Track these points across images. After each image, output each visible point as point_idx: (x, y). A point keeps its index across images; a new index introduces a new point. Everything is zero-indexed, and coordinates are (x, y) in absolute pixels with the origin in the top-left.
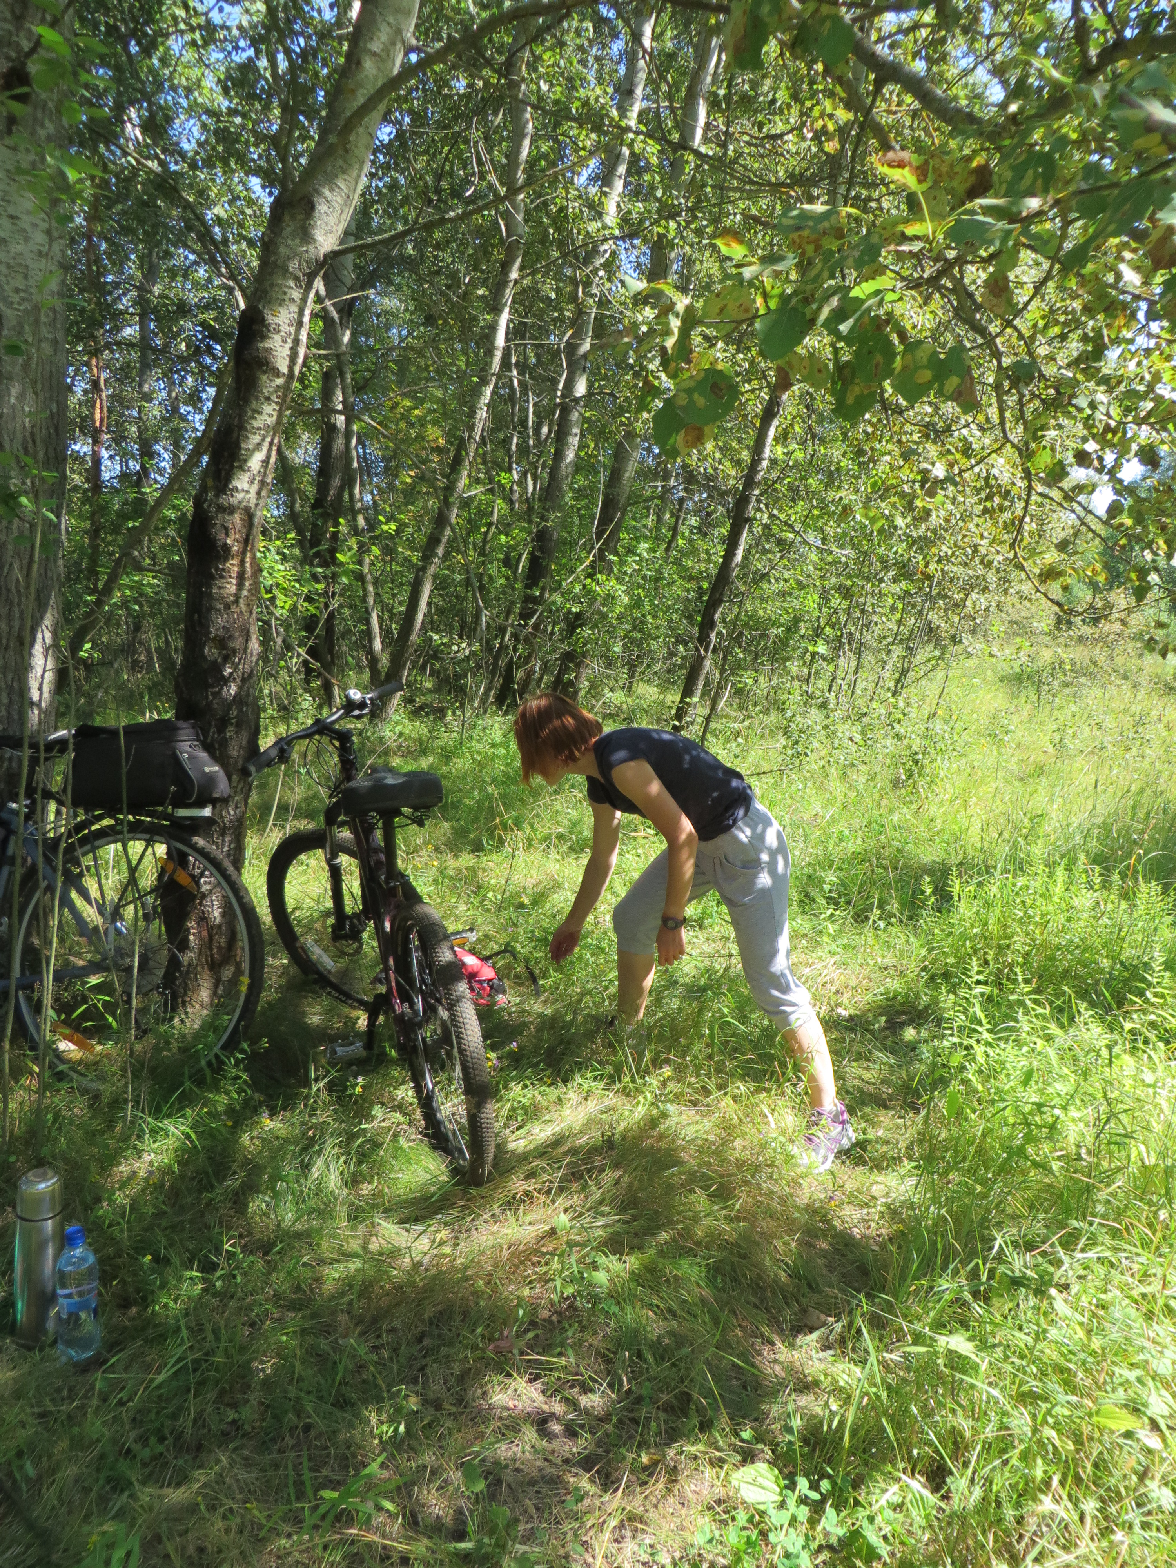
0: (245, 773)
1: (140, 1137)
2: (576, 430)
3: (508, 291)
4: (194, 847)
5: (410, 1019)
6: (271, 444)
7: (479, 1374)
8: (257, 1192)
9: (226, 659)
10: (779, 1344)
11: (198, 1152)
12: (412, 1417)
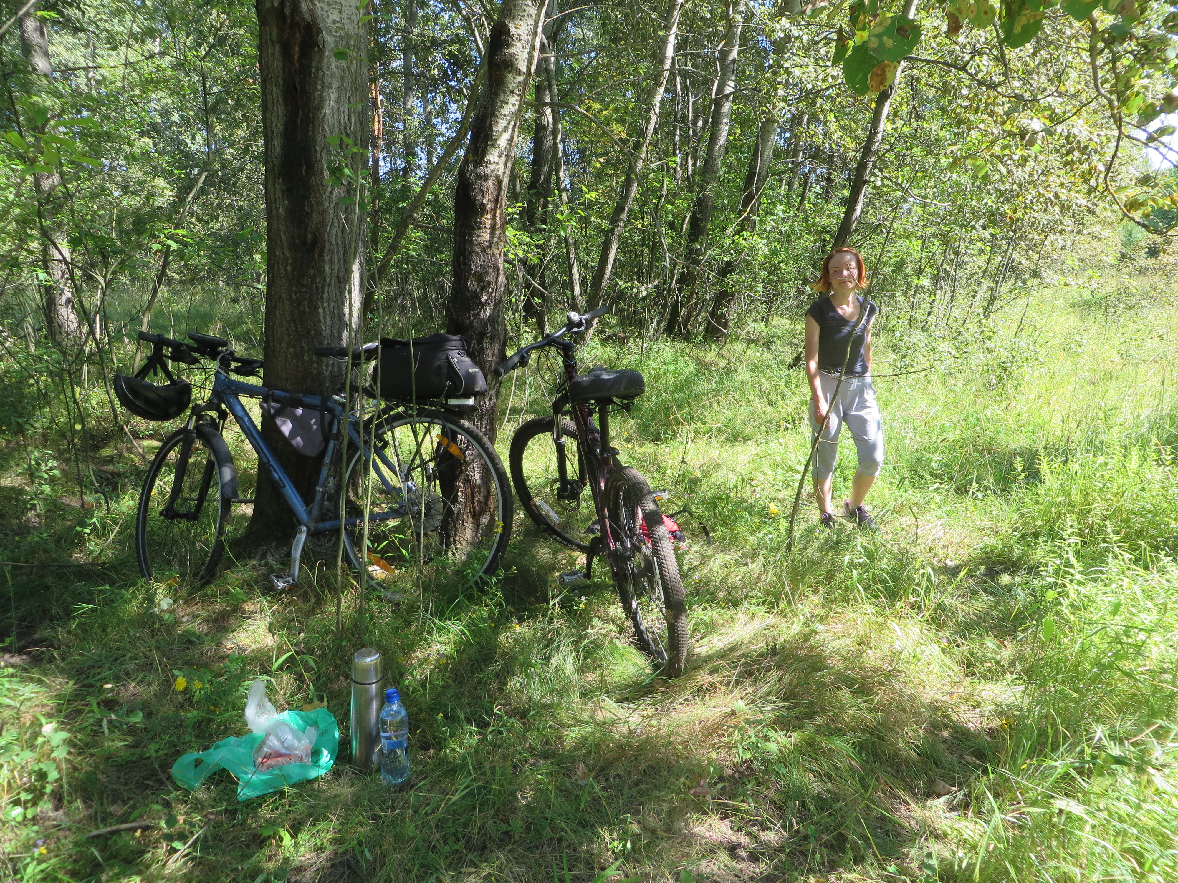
0: (497, 374)
1: (429, 633)
2: (725, 120)
3: (676, 12)
4: (462, 427)
5: (622, 554)
6: (514, 126)
7: (682, 812)
8: (513, 675)
9: (483, 289)
10: (913, 805)
11: (471, 644)
12: (636, 838)
